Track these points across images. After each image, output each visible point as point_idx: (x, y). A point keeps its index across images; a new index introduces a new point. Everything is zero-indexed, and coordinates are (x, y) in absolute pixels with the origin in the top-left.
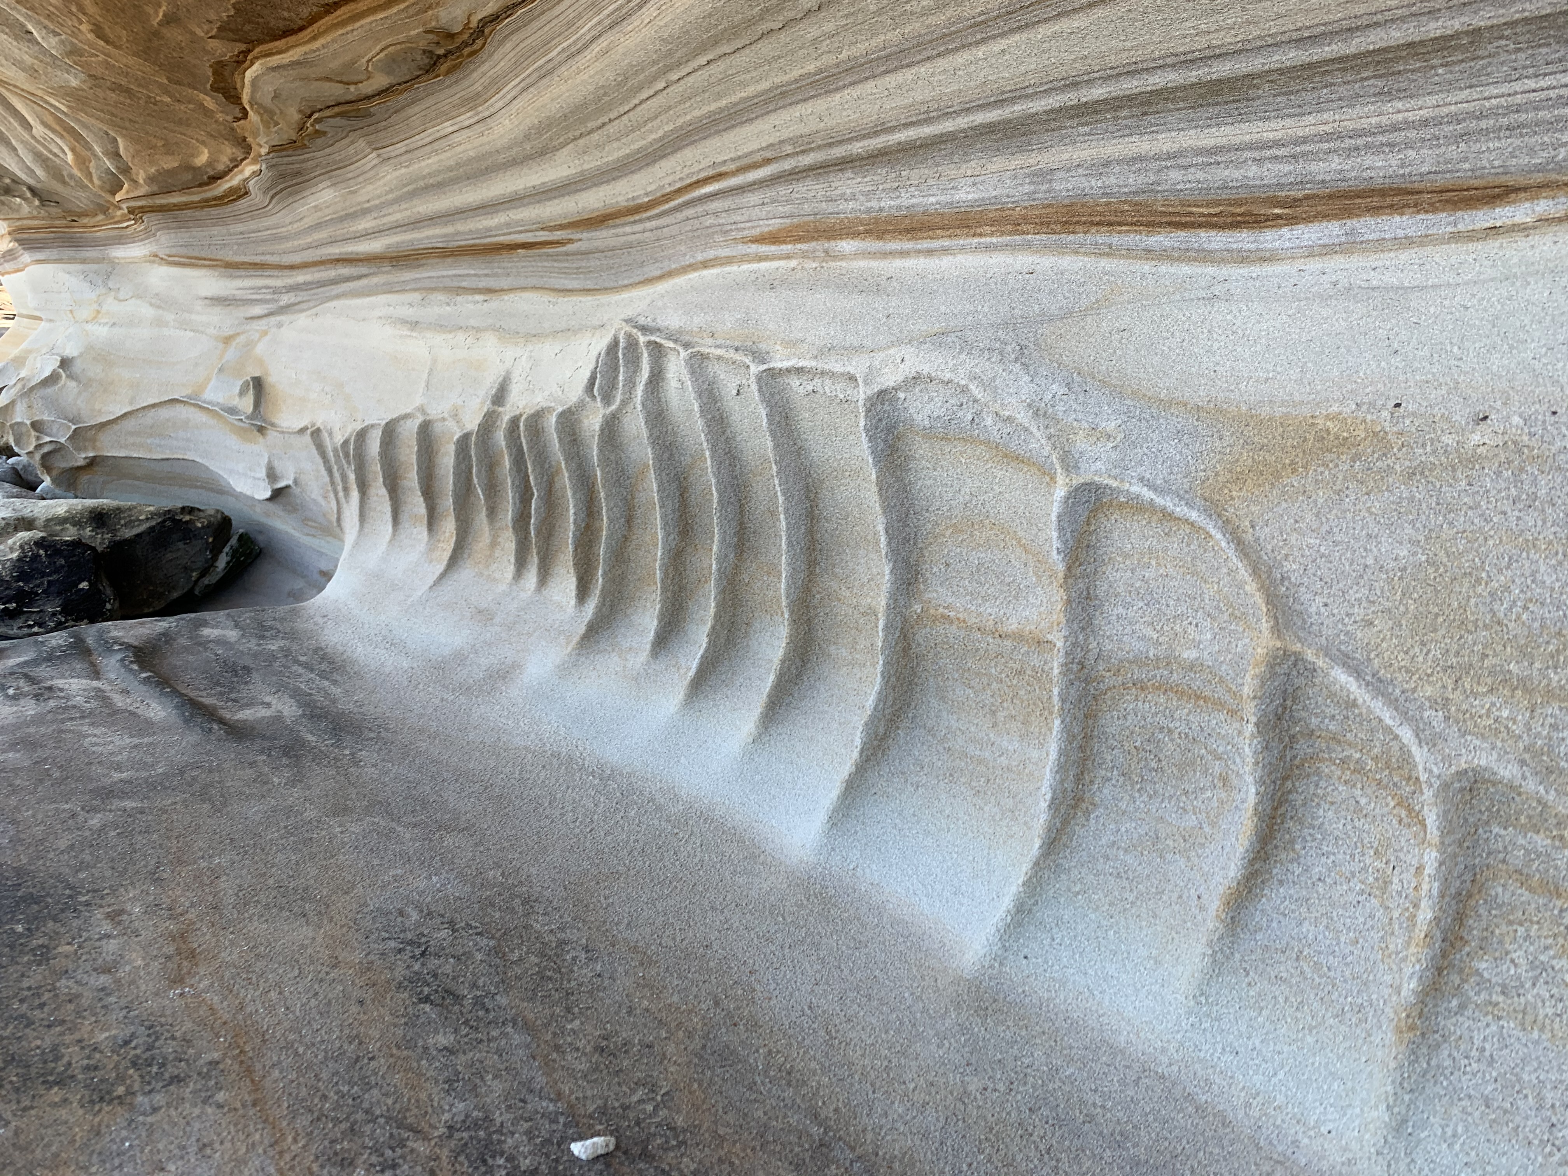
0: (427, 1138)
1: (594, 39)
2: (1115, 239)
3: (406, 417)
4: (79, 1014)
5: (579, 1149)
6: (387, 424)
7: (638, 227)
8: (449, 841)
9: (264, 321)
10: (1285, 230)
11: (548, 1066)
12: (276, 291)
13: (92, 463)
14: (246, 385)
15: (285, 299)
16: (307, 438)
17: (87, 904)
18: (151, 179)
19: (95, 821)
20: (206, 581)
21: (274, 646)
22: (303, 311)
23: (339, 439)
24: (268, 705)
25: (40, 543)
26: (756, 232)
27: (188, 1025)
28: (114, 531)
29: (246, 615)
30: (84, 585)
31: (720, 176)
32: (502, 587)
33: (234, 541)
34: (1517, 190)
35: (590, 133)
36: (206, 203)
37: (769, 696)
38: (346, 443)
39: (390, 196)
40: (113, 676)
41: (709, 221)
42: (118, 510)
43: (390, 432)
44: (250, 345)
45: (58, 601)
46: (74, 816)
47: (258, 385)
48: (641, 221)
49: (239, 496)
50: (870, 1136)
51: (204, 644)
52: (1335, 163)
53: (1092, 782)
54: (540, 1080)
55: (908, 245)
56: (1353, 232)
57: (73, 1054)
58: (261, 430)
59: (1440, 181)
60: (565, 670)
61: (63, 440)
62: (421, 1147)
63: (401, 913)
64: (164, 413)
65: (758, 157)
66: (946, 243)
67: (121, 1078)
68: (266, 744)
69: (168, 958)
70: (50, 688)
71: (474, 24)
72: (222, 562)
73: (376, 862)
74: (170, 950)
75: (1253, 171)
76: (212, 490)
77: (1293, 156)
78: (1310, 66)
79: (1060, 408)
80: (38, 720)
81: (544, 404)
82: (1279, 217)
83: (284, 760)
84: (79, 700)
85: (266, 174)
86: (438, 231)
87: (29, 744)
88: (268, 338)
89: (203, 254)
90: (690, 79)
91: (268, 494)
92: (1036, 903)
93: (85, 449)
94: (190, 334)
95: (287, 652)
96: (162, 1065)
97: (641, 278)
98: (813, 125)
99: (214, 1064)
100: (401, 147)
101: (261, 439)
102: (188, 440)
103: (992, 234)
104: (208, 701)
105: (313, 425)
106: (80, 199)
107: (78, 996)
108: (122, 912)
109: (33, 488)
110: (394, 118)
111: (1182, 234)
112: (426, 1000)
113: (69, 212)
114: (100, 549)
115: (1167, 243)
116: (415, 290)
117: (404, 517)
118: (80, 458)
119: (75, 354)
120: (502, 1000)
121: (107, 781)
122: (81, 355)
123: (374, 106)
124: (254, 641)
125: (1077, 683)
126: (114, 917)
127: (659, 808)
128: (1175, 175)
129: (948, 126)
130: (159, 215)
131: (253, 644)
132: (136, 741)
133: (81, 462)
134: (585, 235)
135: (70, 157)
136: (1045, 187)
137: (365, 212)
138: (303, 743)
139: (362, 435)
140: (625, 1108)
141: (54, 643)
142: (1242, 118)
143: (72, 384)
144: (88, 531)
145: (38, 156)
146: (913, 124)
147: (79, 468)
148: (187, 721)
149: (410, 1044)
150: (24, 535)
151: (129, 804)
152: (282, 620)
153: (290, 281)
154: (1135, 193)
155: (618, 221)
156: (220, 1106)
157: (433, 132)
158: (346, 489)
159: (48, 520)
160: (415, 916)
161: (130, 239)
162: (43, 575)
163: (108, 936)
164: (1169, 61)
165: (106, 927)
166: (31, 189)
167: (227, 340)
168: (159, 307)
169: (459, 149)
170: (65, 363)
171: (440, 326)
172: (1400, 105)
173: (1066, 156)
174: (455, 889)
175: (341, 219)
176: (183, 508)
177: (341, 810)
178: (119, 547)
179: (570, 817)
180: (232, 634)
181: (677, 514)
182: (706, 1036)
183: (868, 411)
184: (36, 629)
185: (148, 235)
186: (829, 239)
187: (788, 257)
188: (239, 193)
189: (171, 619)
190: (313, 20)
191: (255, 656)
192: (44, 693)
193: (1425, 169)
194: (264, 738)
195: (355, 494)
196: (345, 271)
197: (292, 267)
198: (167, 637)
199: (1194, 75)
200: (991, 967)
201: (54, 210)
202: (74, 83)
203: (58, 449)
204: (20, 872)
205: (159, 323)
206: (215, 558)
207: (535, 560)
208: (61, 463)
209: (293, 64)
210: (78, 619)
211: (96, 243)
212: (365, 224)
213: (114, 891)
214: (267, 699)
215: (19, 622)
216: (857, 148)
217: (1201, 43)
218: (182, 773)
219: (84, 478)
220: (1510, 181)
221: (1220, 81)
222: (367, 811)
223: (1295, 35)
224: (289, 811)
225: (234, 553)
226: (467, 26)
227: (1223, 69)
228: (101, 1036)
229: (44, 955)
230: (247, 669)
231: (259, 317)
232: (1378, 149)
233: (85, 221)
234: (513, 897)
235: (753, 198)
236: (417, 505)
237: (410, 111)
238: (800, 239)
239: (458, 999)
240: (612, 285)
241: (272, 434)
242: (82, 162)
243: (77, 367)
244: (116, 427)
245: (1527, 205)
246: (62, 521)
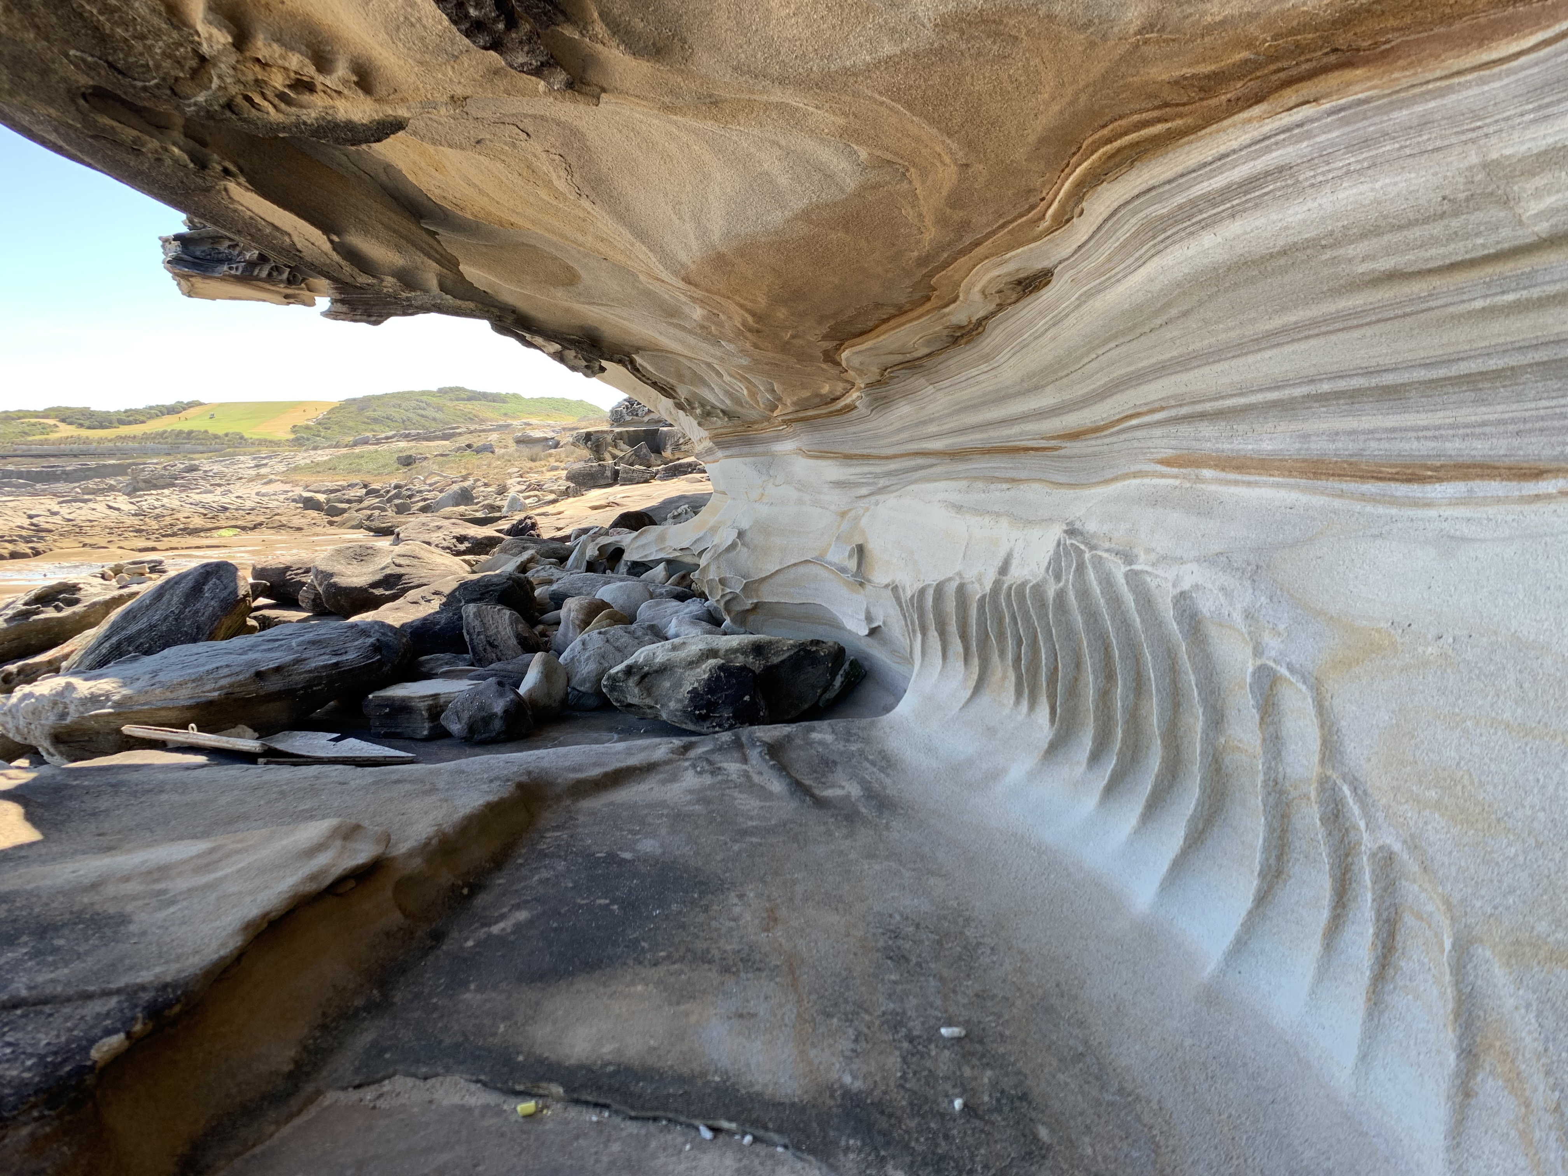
0: (870, 1014)
1: (1047, 330)
2: (1344, 486)
3: (950, 579)
4: (719, 936)
5: (944, 1031)
6: (938, 585)
7: (1099, 442)
8: (932, 881)
9: (867, 500)
10: (1437, 485)
11: (945, 997)
12: (877, 476)
13: (756, 607)
14: (853, 550)
15: (882, 482)
16: (889, 592)
17: (728, 889)
18: (794, 404)
19: (736, 847)
20: (827, 696)
21: (854, 747)
22: (892, 492)
23: (909, 594)
24: (843, 788)
25: (721, 668)
26: (1159, 456)
27: (768, 949)
28: (767, 659)
29: (840, 724)
30: (747, 698)
31: (1138, 415)
32: (1006, 711)
33: (846, 666)
34: (1548, 471)
35: (1061, 378)
36: (831, 414)
37: (1147, 801)
38: (913, 596)
39: (946, 412)
40: (754, 762)
41: (1136, 444)
42: (770, 643)
43: (939, 590)
44: (857, 519)
45: (731, 709)
46: (726, 844)
47: (860, 551)
48: (1101, 437)
49: (849, 632)
50: (1112, 1056)
51: (811, 744)
52: (1458, 444)
53: (1288, 861)
54: (938, 1002)
55: (1239, 477)
56: (1471, 491)
57: (715, 952)
58: (861, 584)
59: (1507, 462)
60: (1032, 776)
61: (738, 591)
62: (867, 1018)
63: (891, 916)
64: (802, 570)
65: (1157, 405)
66: (1257, 478)
67: (735, 965)
68: (836, 812)
69: (763, 919)
70: (719, 768)
71: (974, 320)
72: (838, 681)
73: (884, 887)
74: (765, 915)
75: (1415, 445)
76: (833, 626)
77: (1435, 437)
78: (1431, 381)
79: (1263, 612)
80: (712, 787)
81: (1027, 578)
82: (1431, 477)
83: (845, 823)
84: (734, 777)
85: (866, 399)
86: (978, 436)
87: (705, 801)
88: (868, 514)
89: (829, 449)
90: (1109, 354)
91: (867, 632)
92: (1250, 938)
93: (752, 597)
94: (820, 510)
95: (861, 752)
96: (754, 963)
97: (1102, 479)
98: (1183, 389)
99: (777, 966)
100: (947, 383)
101: (862, 592)
102: (816, 589)
103: (1279, 476)
104: (807, 782)
105: (893, 582)
106: (753, 414)
107: (720, 929)
108: (745, 895)
109: (720, 625)
110: (940, 367)
111: (1381, 484)
112: (891, 958)
113: (746, 422)
114: (757, 672)
115: (1373, 490)
116: (966, 478)
117: (950, 653)
118: (748, 604)
119: (747, 527)
120: (932, 965)
121: (744, 826)
122: (751, 528)
123: (924, 362)
124: (842, 743)
125: (1273, 794)
126: (741, 896)
127: (1069, 875)
128: (1373, 444)
129: (1253, 399)
130: (799, 424)
131: (840, 746)
132: (762, 804)
133: (749, 607)
134: (1068, 445)
135: (745, 392)
136: (1306, 446)
137: (932, 420)
138: (857, 813)
139: (922, 592)
140: (980, 1022)
141: (723, 739)
142: (1405, 410)
143: (745, 550)
144: (751, 659)
145: (727, 392)
146: (1235, 395)
147: (748, 610)
148: (792, 794)
149: (875, 976)
150: (712, 662)
151: (754, 840)
152: (864, 729)
153: (886, 468)
154: (1351, 455)
155: (1087, 436)
156: (777, 983)
157: (964, 376)
158: (914, 631)
159: (727, 651)
160: (898, 918)
161: (786, 438)
162: (723, 690)
163: (736, 905)
164: (1360, 371)
165: (736, 901)
166: (723, 411)
167: (843, 514)
168: (800, 490)
169: (983, 385)
170: (741, 534)
171: (978, 511)
172: (1484, 409)
173: (1316, 426)
174: (926, 907)
175: (917, 425)
176: (812, 641)
177: (871, 856)
178: (771, 670)
179: (1013, 875)
180: (829, 738)
181: (1103, 664)
182: (1042, 999)
183: (1175, 605)
184: (717, 729)
185: (795, 435)
186: (1198, 467)
187: (1176, 477)
188: (851, 408)
189: (794, 725)
190: (876, 327)
191: (841, 754)
192: (716, 771)
193: (1502, 452)
194: (836, 808)
195: (919, 636)
196: (921, 461)
197: (887, 458)
198: (789, 738)
199: (1374, 381)
200: (1218, 977)
201: (736, 422)
202: (745, 363)
203: (735, 598)
204: (697, 869)
205: (800, 502)
206: (833, 678)
207: (1026, 691)
208: (737, 608)
209: (870, 349)
210: (742, 723)
211: (763, 441)
212: (932, 429)
213: (742, 885)
214: (843, 784)
215: (708, 724)
216: (1208, 406)
217: (1373, 363)
218: (785, 825)
219: (751, 618)
220: (1542, 465)
221: (1388, 387)
222: (887, 858)
223: (1422, 362)
224: (841, 853)
225: (847, 675)
226: (970, 322)
227: (1389, 379)
228: (728, 947)
229: (706, 909)
230: (835, 763)
231: (865, 496)
232: (1478, 437)
233: (756, 427)
234: (959, 916)
235: (1158, 432)
236: (957, 645)
237: (950, 362)
238: (1180, 466)
239: (907, 960)
240: (1085, 482)
241: (868, 587)
242: (753, 395)
243: (748, 537)
244: (771, 581)
245: (1554, 481)
246: (735, 651)
